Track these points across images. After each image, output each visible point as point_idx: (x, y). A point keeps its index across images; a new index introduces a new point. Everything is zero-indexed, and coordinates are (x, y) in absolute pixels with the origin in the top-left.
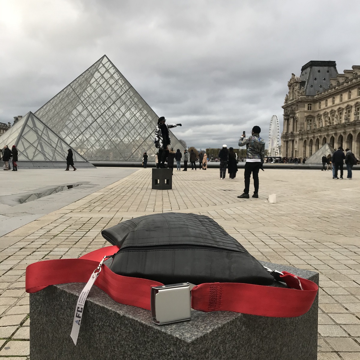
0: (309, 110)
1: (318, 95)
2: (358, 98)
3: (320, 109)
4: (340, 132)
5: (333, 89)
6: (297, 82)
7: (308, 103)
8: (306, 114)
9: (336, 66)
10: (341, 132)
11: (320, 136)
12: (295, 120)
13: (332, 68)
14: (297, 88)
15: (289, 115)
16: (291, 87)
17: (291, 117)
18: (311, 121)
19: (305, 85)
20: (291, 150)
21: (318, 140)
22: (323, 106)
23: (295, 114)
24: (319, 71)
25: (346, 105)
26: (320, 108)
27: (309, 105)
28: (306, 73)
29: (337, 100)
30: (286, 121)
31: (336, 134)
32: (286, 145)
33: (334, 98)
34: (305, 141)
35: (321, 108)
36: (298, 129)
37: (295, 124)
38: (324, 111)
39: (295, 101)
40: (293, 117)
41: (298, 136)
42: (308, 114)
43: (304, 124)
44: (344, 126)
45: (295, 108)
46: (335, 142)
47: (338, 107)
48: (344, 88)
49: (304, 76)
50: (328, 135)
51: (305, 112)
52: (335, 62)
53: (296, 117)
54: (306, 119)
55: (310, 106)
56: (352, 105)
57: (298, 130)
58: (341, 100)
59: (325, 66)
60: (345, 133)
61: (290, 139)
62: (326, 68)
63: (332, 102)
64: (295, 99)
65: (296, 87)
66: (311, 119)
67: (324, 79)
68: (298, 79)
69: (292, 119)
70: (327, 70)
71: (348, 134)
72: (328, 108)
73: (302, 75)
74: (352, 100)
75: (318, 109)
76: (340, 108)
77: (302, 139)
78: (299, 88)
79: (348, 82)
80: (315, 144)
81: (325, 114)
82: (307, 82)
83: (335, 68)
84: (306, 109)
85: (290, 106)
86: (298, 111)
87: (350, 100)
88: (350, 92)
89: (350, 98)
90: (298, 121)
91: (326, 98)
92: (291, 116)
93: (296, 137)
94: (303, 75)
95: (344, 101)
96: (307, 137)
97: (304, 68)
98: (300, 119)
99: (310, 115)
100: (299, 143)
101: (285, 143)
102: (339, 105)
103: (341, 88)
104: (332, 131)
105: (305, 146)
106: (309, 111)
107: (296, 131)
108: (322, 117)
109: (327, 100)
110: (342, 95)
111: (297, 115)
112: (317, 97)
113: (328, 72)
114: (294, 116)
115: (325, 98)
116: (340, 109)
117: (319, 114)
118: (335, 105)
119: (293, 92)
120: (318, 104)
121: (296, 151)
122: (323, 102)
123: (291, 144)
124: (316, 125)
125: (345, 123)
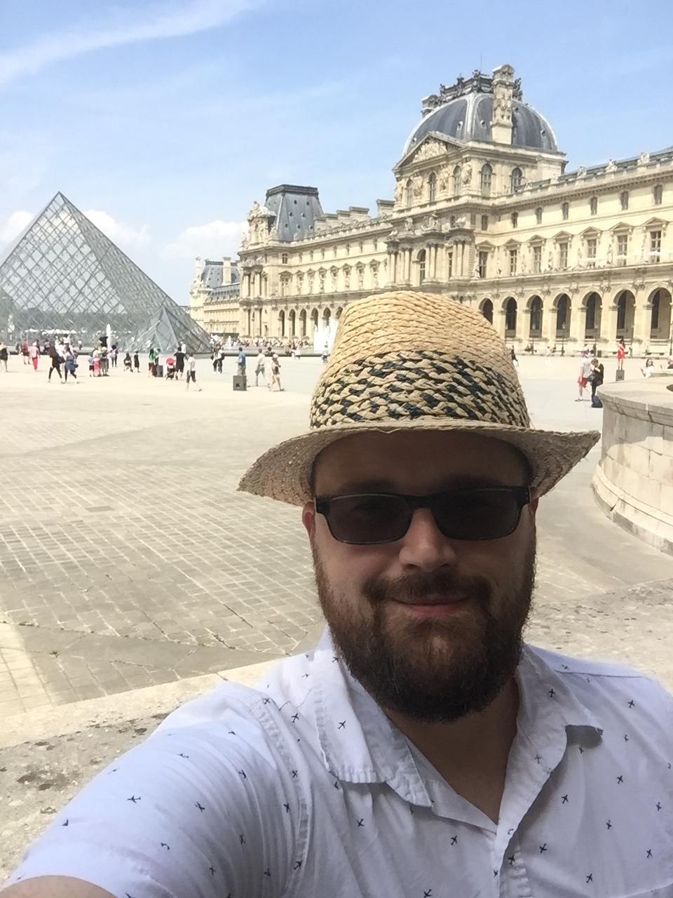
0: (283, 263)
1: (298, 241)
2: (360, 256)
3: (301, 264)
4: (338, 303)
5: (323, 237)
6: (263, 217)
7: (283, 253)
8: (282, 270)
9: (319, 196)
11: (307, 307)
12: (263, 277)
13: (314, 198)
14: (264, 225)
15: (251, 269)
16: (253, 223)
17: (256, 273)
18: (287, 280)
19: (276, 223)
20: (257, 324)
21: (303, 312)
22: (306, 260)
23: (261, 267)
24: (295, 202)
25: (343, 263)
26: (301, 261)
27: (283, 255)
28: (276, 202)
29: (329, 254)
30: (247, 277)
31: (332, 305)
33: (324, 251)
34: (282, 312)
35: (303, 262)
37: (263, 283)
38: (309, 267)
39: (260, 248)
40: (260, 273)
41: (269, 303)
42: (284, 270)
43: (277, 285)
44: (345, 296)
45: (262, 259)
47: (330, 264)
48: (339, 238)
49: (271, 206)
50: (320, 306)
51: (279, 266)
52: (316, 189)
53: (264, 273)
54: (280, 277)
55: (285, 257)
56: (352, 265)
57: (269, 293)
58: (335, 255)
59: (304, 194)
61: (255, 306)
62: (305, 198)
63: (322, 256)
64: (261, 244)
65: (261, 225)
66: (287, 277)
67: (304, 215)
69: (258, 275)
70: (306, 202)
72: (314, 264)
73: (268, 204)
74: (352, 258)
76: (333, 267)
77: (276, 309)
78: (267, 228)
80: (299, 317)
81: (310, 273)
82: (278, 218)
83: (318, 199)
84: (280, 261)
85: (251, 253)
86: (268, 264)
87: (349, 257)
88: (349, 246)
89: (349, 255)
90: (268, 279)
91: (310, 249)
92: (256, 270)
93: (267, 305)
94: (270, 204)
95: (339, 257)
96: (284, 306)
97: (270, 194)
98: (271, 276)
99: (286, 272)
100: (271, 314)
101: (247, 313)
102: (331, 261)
103: (334, 237)
104: (326, 301)
105: (282, 320)
106: (283, 265)
107: (266, 295)
108: (306, 277)
109: (312, 253)
110: (335, 248)
111: (266, 270)
112: (296, 245)
113: (308, 204)
114: (261, 271)
117: (299, 271)
118: (325, 260)
119: (256, 231)
120: (297, 256)
121: (266, 326)
122: (306, 254)
123: (257, 315)
124: (299, 290)
125: (347, 291)
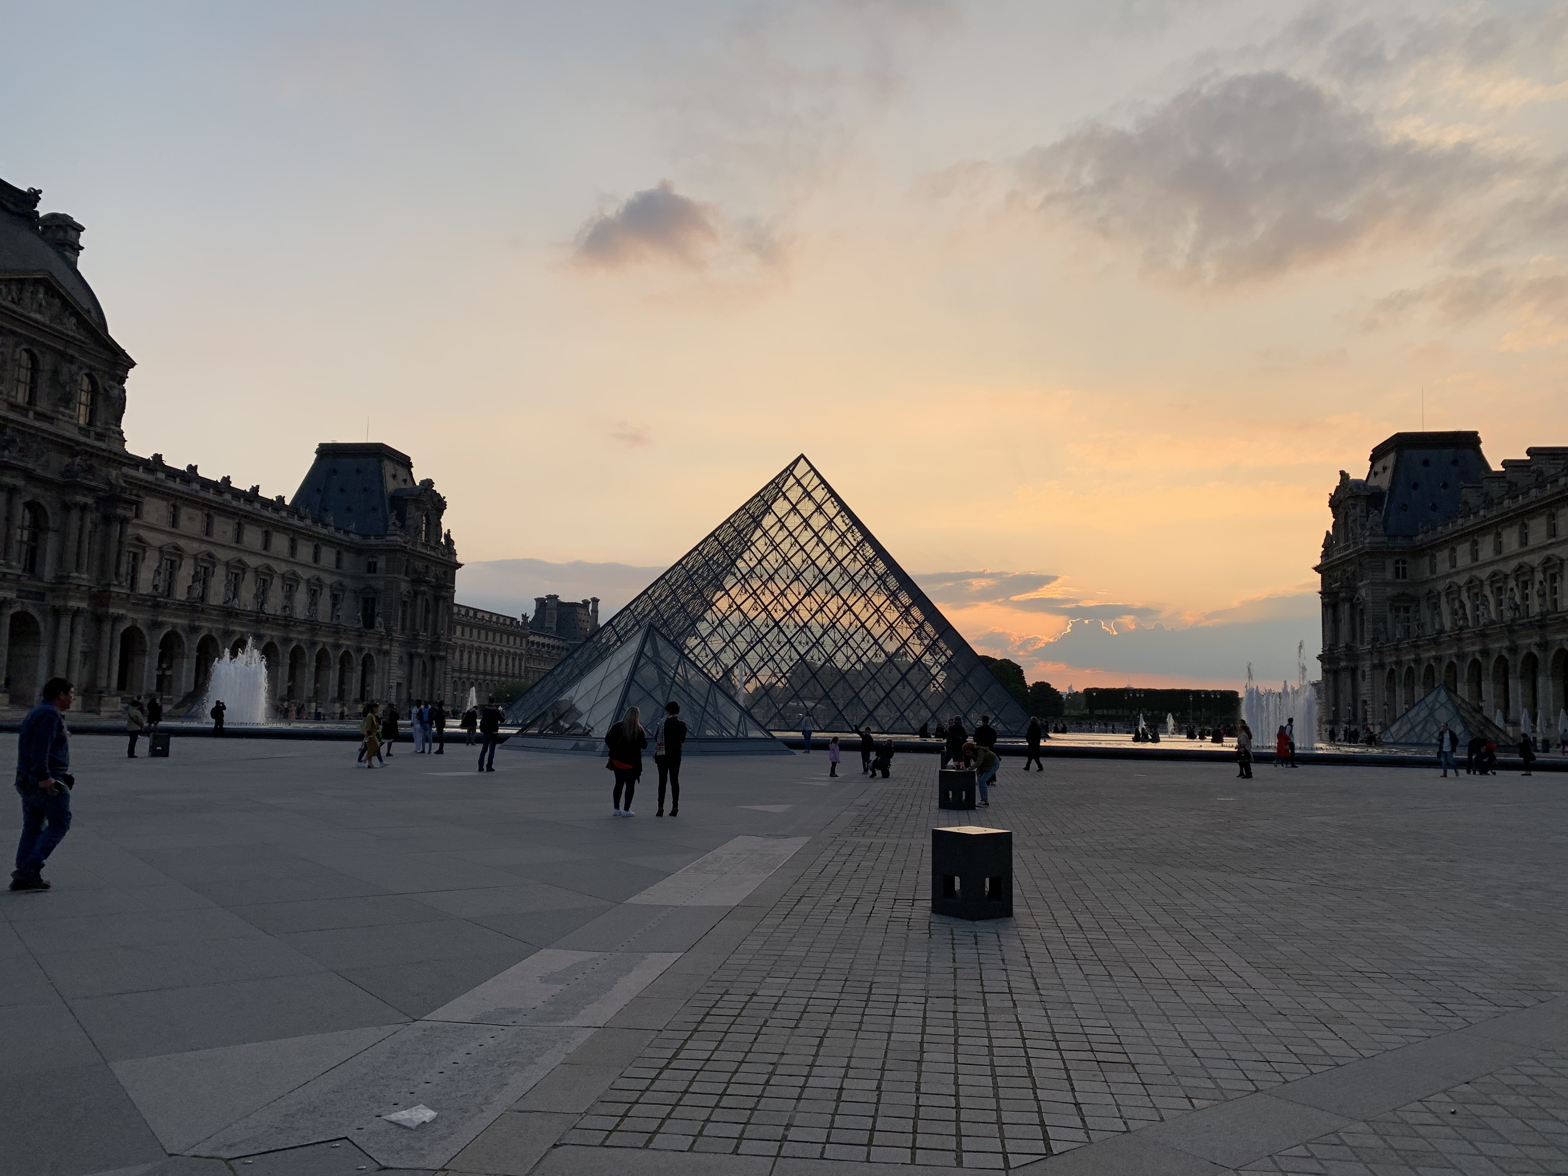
0: (1397, 576)
1: (1426, 532)
2: (1551, 544)
3: (1434, 576)
4: (1498, 646)
5: (1472, 517)
6: (1356, 497)
7: (1397, 558)
8: (1390, 591)
9: (1481, 446)
10: (1501, 648)
11: (1438, 659)
12: (1357, 609)
13: (1468, 452)
14: (1358, 510)
15: (1337, 594)
16: (1340, 509)
17: (1344, 600)
18: (1407, 610)
19: (1382, 505)
20: (1349, 698)
21: (1430, 669)
22: (1443, 568)
23: (1354, 590)
24: (1426, 463)
25: (1513, 564)
26: (1433, 571)
27: (1397, 562)
28: (1385, 469)
29: (1487, 551)
30: (1330, 611)
31: (1485, 653)
32: (1331, 684)
33: (1475, 543)
34: (1392, 671)
35: (1438, 572)
36: (1366, 635)
37: (1358, 619)
38: (1448, 581)
39: (1351, 553)
40: (1350, 600)
41: (1369, 656)
42: (1397, 591)
43: (1384, 620)
44: (1510, 629)
45: (1353, 574)
46: (1483, 677)
47: (1489, 571)
48: (1504, 514)
49: (1378, 477)
50: (1461, 656)
51: (1387, 584)
52: (1476, 433)
53: (1358, 599)
54: (1391, 605)
55: (1401, 565)
56: (1535, 565)
57: (1368, 637)
58: (1498, 549)
59: (1444, 446)
60: (1513, 650)
61: (1343, 664)
62: (1448, 453)
63: (1472, 554)
64: (1352, 546)
65: (1353, 511)
66: (1406, 604)
67: (1445, 486)
68: (1358, 488)
69: (1347, 605)
70: (1451, 458)
71: (1525, 652)
72: (1458, 573)
73: (1373, 472)
74: (1532, 551)
75: (1428, 574)
76: (1494, 574)
77: (1382, 666)
78: (1364, 514)
79: (1517, 496)
80: (1422, 680)
81: (1452, 591)
82: (1387, 496)
83: (1479, 451)
84: (1389, 575)
85: (1338, 565)
86: (1365, 582)
87: (1526, 549)
88: (1525, 526)
89: (1526, 545)
90: (1365, 610)
91: (1451, 542)
92: (1343, 595)
93: (1364, 660)
94: (1376, 474)
95: (1506, 552)
96: (1395, 659)
97: (1377, 455)
98: (1371, 604)
99: (1403, 594)
100: (1372, 678)
101: (1331, 677)
102: (1492, 563)
103: (1495, 513)
104: (1473, 644)
105: (1392, 691)
106: (1398, 581)
107: (1362, 643)
108: (1443, 599)
109: (1453, 550)
110: (1499, 535)
111: (1363, 592)
112: (1422, 540)
113: (1455, 462)
114: (1354, 597)
115: (1446, 542)
116: (1497, 578)
117: (1430, 591)
118: (1479, 563)
119: (1346, 524)
120: (1427, 560)
121: (1365, 702)
122: (1443, 555)
123: (1349, 681)
124: (1421, 626)
125: (1513, 620)
